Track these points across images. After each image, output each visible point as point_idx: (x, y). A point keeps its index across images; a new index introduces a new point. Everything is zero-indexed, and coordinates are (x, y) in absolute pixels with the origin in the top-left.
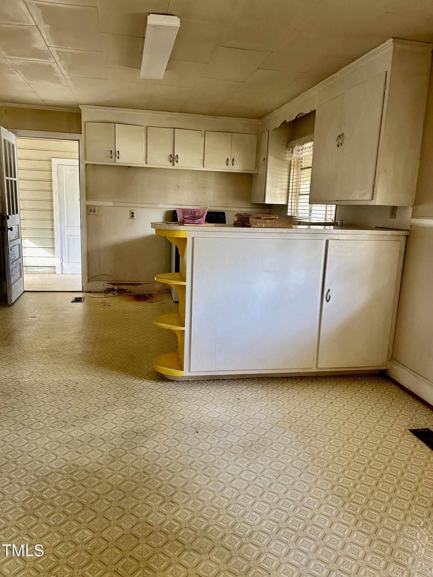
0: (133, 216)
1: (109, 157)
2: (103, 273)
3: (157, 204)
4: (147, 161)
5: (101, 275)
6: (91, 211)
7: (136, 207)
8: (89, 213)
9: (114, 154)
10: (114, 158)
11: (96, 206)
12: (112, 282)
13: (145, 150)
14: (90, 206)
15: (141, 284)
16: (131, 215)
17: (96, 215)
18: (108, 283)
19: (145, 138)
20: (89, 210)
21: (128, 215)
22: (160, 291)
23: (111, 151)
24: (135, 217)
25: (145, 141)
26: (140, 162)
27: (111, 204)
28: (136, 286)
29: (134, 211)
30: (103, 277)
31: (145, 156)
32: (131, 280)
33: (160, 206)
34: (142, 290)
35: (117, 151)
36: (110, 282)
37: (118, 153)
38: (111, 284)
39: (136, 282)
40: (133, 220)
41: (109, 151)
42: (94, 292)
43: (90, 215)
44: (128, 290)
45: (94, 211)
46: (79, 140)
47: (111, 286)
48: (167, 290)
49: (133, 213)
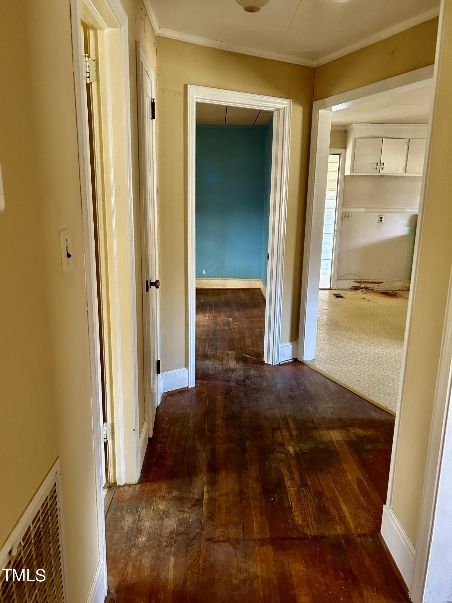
0: (381, 221)
1: (375, 169)
2: (351, 273)
3: (405, 209)
4: (406, 171)
5: (348, 274)
6: (345, 217)
7: (385, 212)
8: (343, 219)
9: (379, 165)
10: (378, 169)
11: (350, 212)
12: (358, 281)
13: (406, 161)
14: (345, 212)
15: (383, 282)
16: (380, 219)
17: (349, 220)
18: (354, 282)
19: (407, 149)
20: (344, 216)
21: (377, 219)
22: (399, 289)
23: (377, 163)
24: (383, 221)
25: (406, 153)
26: (401, 172)
27: (363, 210)
28: (378, 284)
29: (383, 216)
30: (349, 276)
31: (405, 166)
32: (374, 279)
33: (407, 210)
34: (383, 288)
35: (382, 162)
36: (355, 281)
37: (383, 164)
38: (357, 282)
39: (379, 281)
40: (381, 224)
41: (375, 163)
42: (342, 290)
43: (344, 220)
44: (370, 288)
45: (348, 217)
46: (340, 154)
47: (356, 285)
48: (406, 288)
49: (381, 218)
